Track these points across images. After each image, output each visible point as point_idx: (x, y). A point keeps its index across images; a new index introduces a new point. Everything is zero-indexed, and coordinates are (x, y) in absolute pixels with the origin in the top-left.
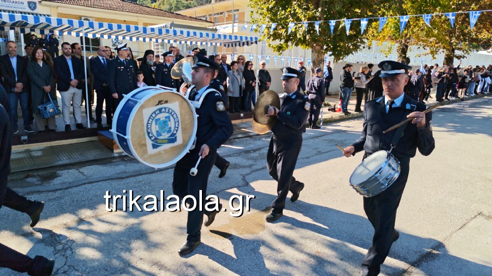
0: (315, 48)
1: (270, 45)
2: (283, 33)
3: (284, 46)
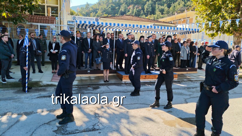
0: (236, 34)
1: (207, 34)
2: (215, 27)
3: (216, 34)
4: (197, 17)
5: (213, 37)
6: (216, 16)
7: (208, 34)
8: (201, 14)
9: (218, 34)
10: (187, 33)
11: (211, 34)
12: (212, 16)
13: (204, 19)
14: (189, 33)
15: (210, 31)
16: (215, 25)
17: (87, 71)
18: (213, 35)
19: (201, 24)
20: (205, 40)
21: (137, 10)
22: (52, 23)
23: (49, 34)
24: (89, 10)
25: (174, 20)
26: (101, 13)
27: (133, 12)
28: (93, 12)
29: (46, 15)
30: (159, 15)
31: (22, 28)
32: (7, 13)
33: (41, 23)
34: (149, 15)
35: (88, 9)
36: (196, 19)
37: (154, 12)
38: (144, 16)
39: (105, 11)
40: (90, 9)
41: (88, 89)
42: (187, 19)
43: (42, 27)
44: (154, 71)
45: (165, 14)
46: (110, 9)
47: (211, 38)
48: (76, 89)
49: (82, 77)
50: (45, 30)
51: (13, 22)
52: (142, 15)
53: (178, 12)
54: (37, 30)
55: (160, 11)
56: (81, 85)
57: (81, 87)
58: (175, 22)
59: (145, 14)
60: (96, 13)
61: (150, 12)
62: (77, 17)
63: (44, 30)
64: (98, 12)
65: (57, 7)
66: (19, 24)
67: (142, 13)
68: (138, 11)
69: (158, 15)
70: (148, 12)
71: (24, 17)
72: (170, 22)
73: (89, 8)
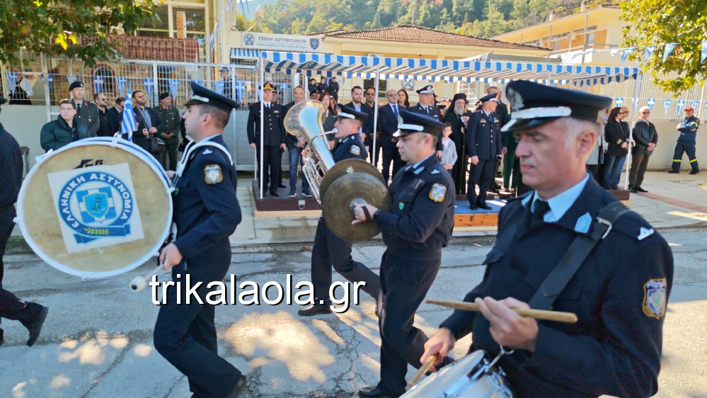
1: (657, 80)
2: (686, 60)
3: (687, 81)
4: (628, 28)
5: (679, 90)
6: (689, 25)
7: (663, 82)
8: (642, 20)
9: (693, 82)
10: (599, 80)
11: (672, 83)
12: (676, 25)
13: (649, 35)
14: (606, 80)
15: (669, 71)
16: (689, 54)
17: (296, 200)
18: (678, 85)
19: (639, 51)
20: (652, 99)
21: (429, 8)
22: (191, 58)
23: (182, 90)
24: (288, 12)
25: (548, 38)
26: (324, 19)
27: (417, 16)
28: (300, 18)
29: (171, 35)
30: (496, 21)
31: (107, 75)
32: (68, 35)
33: (158, 58)
34: (466, 23)
35: (285, 8)
36: (625, 36)
37: (481, 13)
38: (452, 24)
39: (333, 14)
40: (290, 9)
41: (302, 256)
42: (588, 33)
43: (164, 71)
44: (496, 200)
45: (516, 19)
46: (349, 7)
47: (673, 93)
48: (270, 256)
49: (284, 219)
50: (173, 79)
51: (84, 59)
52: (445, 23)
53: (558, 10)
54: (149, 79)
55: (501, 10)
56: (282, 244)
57: (284, 249)
58: (551, 42)
59: (454, 19)
60: (309, 19)
61: (469, 12)
62: (256, 35)
63: (170, 79)
64: (314, 19)
65: (202, 10)
66: (98, 62)
67: (444, 16)
68: (432, 12)
69: (492, 23)
70: (462, 12)
71: (111, 45)
72: (535, 42)
73: (288, 7)
